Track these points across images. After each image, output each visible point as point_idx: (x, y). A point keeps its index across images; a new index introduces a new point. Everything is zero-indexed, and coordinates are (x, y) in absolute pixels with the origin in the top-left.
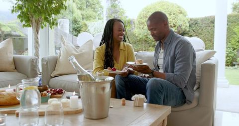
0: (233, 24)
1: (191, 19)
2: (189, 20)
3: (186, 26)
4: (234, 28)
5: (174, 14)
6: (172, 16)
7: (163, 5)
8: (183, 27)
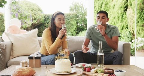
0: (72, 19)
1: (45, 15)
2: (44, 16)
3: (43, 20)
4: (72, 22)
5: (35, 11)
6: (34, 12)
7: (26, 4)
8: (41, 20)
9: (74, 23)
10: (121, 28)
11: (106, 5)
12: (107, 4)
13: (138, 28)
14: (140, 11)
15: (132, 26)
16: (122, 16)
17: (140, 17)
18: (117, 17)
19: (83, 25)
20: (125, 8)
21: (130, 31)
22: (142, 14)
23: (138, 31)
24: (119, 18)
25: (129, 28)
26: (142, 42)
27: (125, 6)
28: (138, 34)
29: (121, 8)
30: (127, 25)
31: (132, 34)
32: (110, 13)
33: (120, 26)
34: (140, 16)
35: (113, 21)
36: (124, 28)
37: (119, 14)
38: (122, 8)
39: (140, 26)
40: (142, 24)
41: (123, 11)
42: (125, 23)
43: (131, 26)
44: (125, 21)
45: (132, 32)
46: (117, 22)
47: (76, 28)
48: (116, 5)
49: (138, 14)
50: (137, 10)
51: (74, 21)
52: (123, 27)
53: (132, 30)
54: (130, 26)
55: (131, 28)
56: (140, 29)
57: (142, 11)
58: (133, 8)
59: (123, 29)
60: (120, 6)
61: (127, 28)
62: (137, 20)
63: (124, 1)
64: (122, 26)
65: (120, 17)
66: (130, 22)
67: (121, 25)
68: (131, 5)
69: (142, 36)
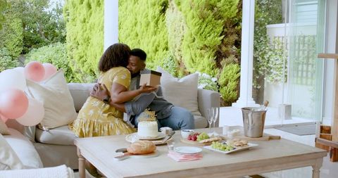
9: (16, 24)
10: (154, 48)
13: (193, 52)
14: (201, 21)
15: (178, 46)
16: (157, 23)
18: (144, 24)
20: (162, 6)
21: (172, 55)
22: (204, 26)
23: (194, 57)
24: (148, 25)
25: (171, 50)
26: (203, 81)
27: (162, 1)
28: (193, 64)
29: (155, 5)
30: (167, 43)
31: (176, 62)
32: (123, 10)
33: (151, 44)
34: (199, 30)
35: (132, 31)
36: (160, 49)
37: (150, 18)
38: (157, 6)
39: (198, 48)
40: (201, 45)
41: (157, 12)
42: (162, 39)
43: (176, 47)
44: (162, 34)
45: (178, 58)
46: (144, 34)
47: (21, 38)
49: (195, 25)
50: (193, 17)
51: (15, 20)
52: (159, 46)
53: (176, 54)
54: (174, 45)
55: (176, 49)
56: (197, 55)
57: (203, 21)
58: (185, 12)
59: (157, 50)
60: (152, 1)
61: (167, 49)
62: (191, 35)
64: (156, 43)
65: (152, 24)
66: (173, 37)
67: (154, 42)
68: (179, 4)
69: (200, 67)
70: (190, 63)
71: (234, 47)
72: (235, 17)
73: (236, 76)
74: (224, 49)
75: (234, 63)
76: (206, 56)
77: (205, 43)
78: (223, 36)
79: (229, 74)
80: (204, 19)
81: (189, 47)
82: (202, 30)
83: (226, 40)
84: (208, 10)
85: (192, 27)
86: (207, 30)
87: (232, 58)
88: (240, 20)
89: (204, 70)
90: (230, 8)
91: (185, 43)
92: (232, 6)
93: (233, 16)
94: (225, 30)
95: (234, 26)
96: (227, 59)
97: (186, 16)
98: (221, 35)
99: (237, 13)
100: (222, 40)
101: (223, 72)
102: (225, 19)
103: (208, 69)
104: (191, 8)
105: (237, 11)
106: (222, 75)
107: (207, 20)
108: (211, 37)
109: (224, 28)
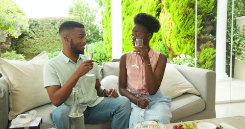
11: (127, 6)
12: (130, 5)
13: (179, 41)
14: (184, 17)
17: (184, 26)
19: (89, 34)
20: (157, 11)
21: (164, 44)
22: (187, 21)
23: (179, 44)
25: (163, 40)
26: (187, 61)
27: (157, 8)
28: (179, 49)
29: (152, 11)
30: (161, 36)
31: (167, 49)
34: (183, 23)
36: (156, 40)
38: (154, 12)
39: (182, 38)
40: (185, 35)
43: (167, 38)
45: (169, 46)
48: (144, 6)
49: (180, 20)
50: (179, 15)
52: (155, 38)
53: (167, 43)
54: (165, 37)
55: (167, 40)
56: (182, 42)
57: (186, 17)
58: (172, 12)
60: (151, 9)
61: (161, 40)
62: (178, 28)
63: (155, 2)
66: (165, 31)
68: (168, 7)
69: (184, 51)
70: (177, 49)
71: (210, 35)
72: (211, 12)
73: (212, 57)
74: (202, 37)
75: (211, 47)
76: (189, 43)
77: (188, 33)
78: (202, 27)
79: (207, 55)
80: (187, 15)
81: (176, 37)
82: (185, 24)
83: (204, 30)
84: (190, 8)
85: (177, 22)
86: (189, 23)
87: (209, 43)
88: (215, 15)
89: (187, 53)
90: (207, 5)
91: (173, 35)
92: (209, 3)
93: (209, 12)
94: (204, 23)
95: (210, 20)
96: (204, 45)
97: (173, 15)
98: (200, 27)
99: (213, 9)
100: (201, 30)
101: (202, 53)
102: (204, 14)
103: (190, 52)
104: (177, 8)
105: (213, 7)
106: (202, 56)
107: (189, 16)
108: (192, 29)
109: (202, 21)
